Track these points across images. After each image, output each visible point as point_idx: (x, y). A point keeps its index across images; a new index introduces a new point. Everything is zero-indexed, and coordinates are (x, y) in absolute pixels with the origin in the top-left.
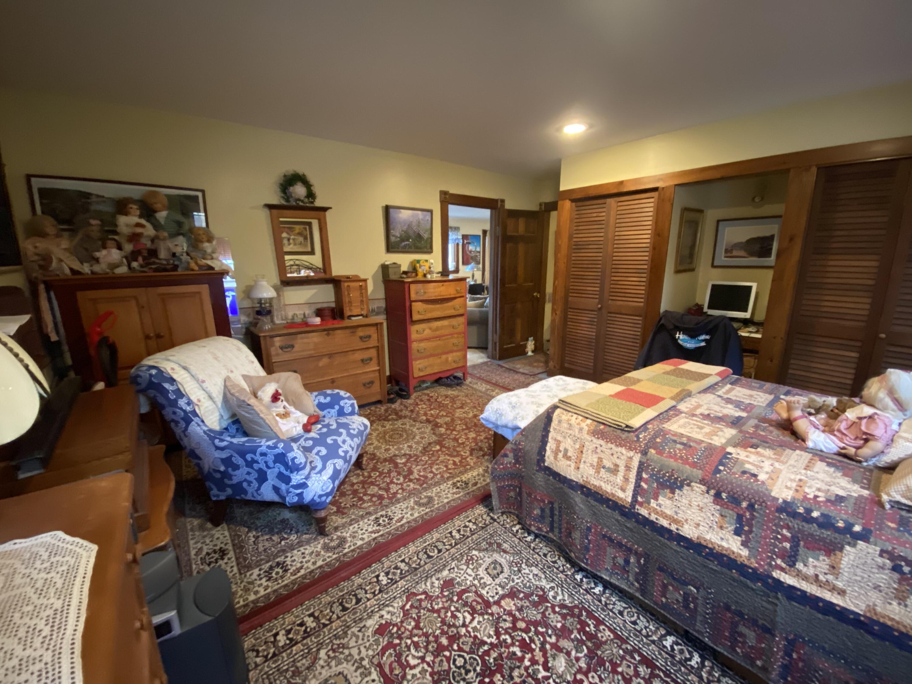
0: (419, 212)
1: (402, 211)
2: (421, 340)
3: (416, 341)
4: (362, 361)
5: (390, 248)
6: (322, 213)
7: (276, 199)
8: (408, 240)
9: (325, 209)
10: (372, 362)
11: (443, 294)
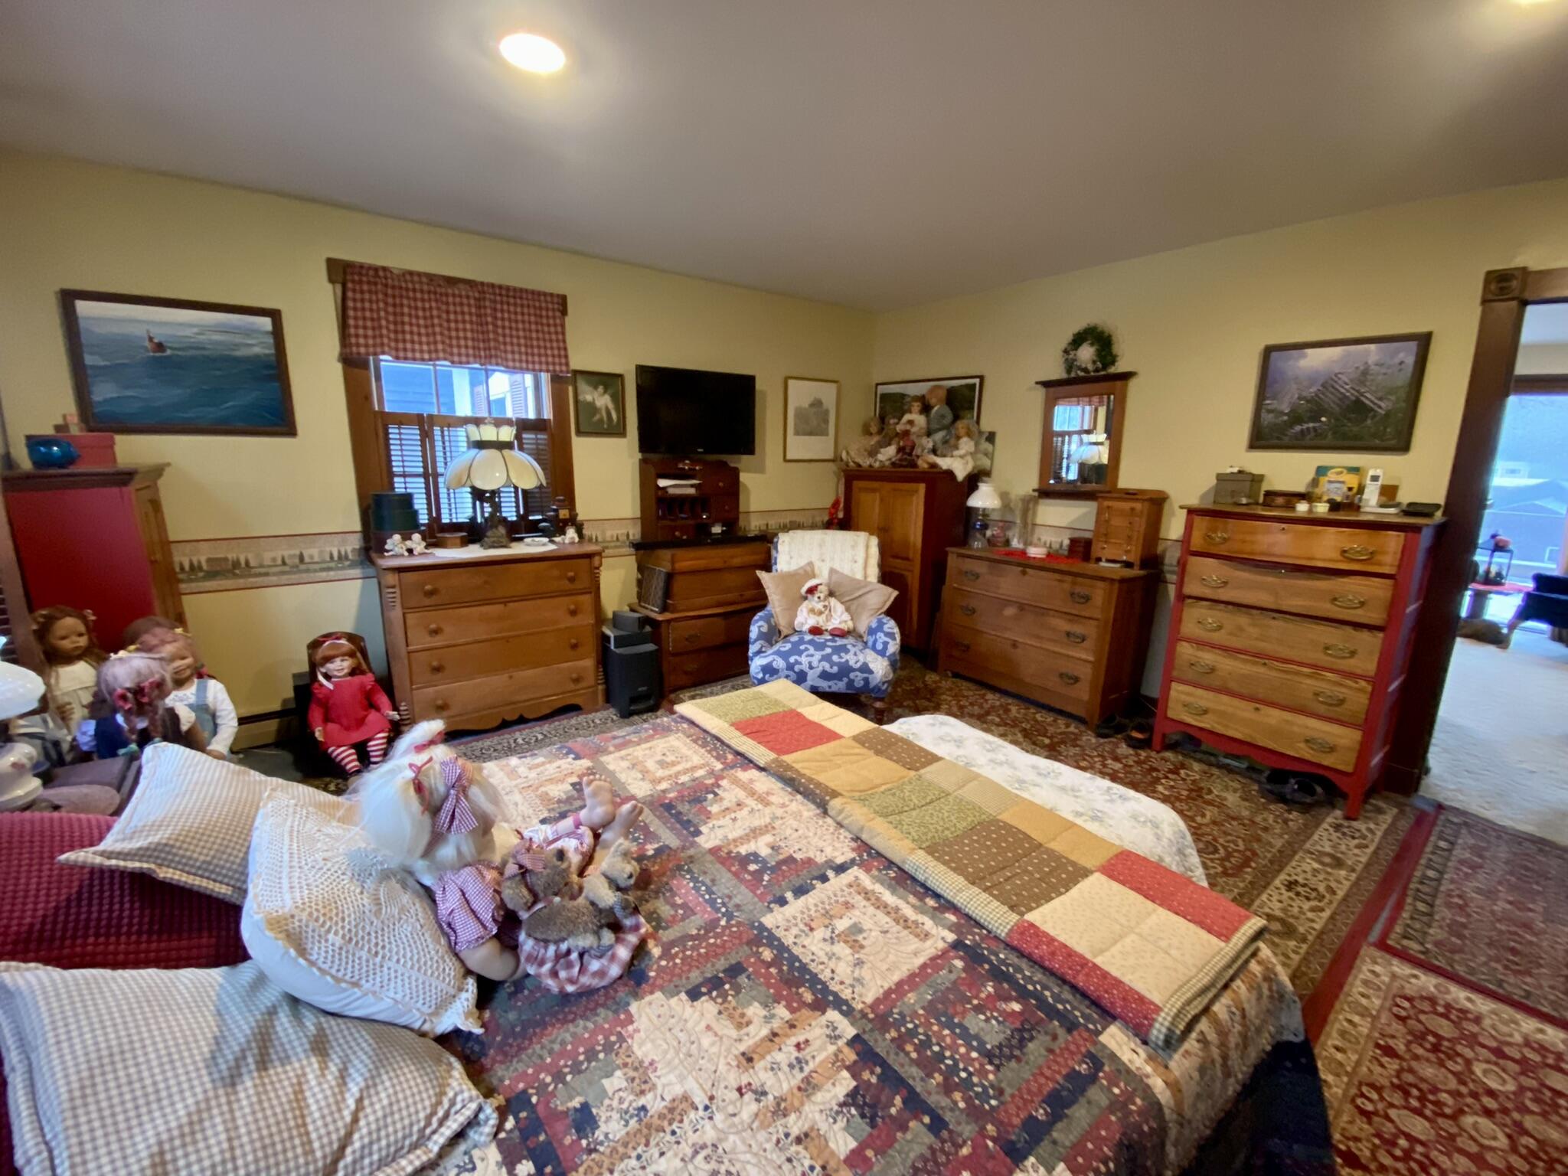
0: (1373, 347)
1: (1309, 351)
2: (1201, 644)
3: (1188, 640)
4: (1068, 634)
5: (1261, 438)
6: (1119, 384)
7: (1057, 372)
8: (1315, 418)
9: (1127, 376)
10: (1086, 644)
11: (1277, 550)
